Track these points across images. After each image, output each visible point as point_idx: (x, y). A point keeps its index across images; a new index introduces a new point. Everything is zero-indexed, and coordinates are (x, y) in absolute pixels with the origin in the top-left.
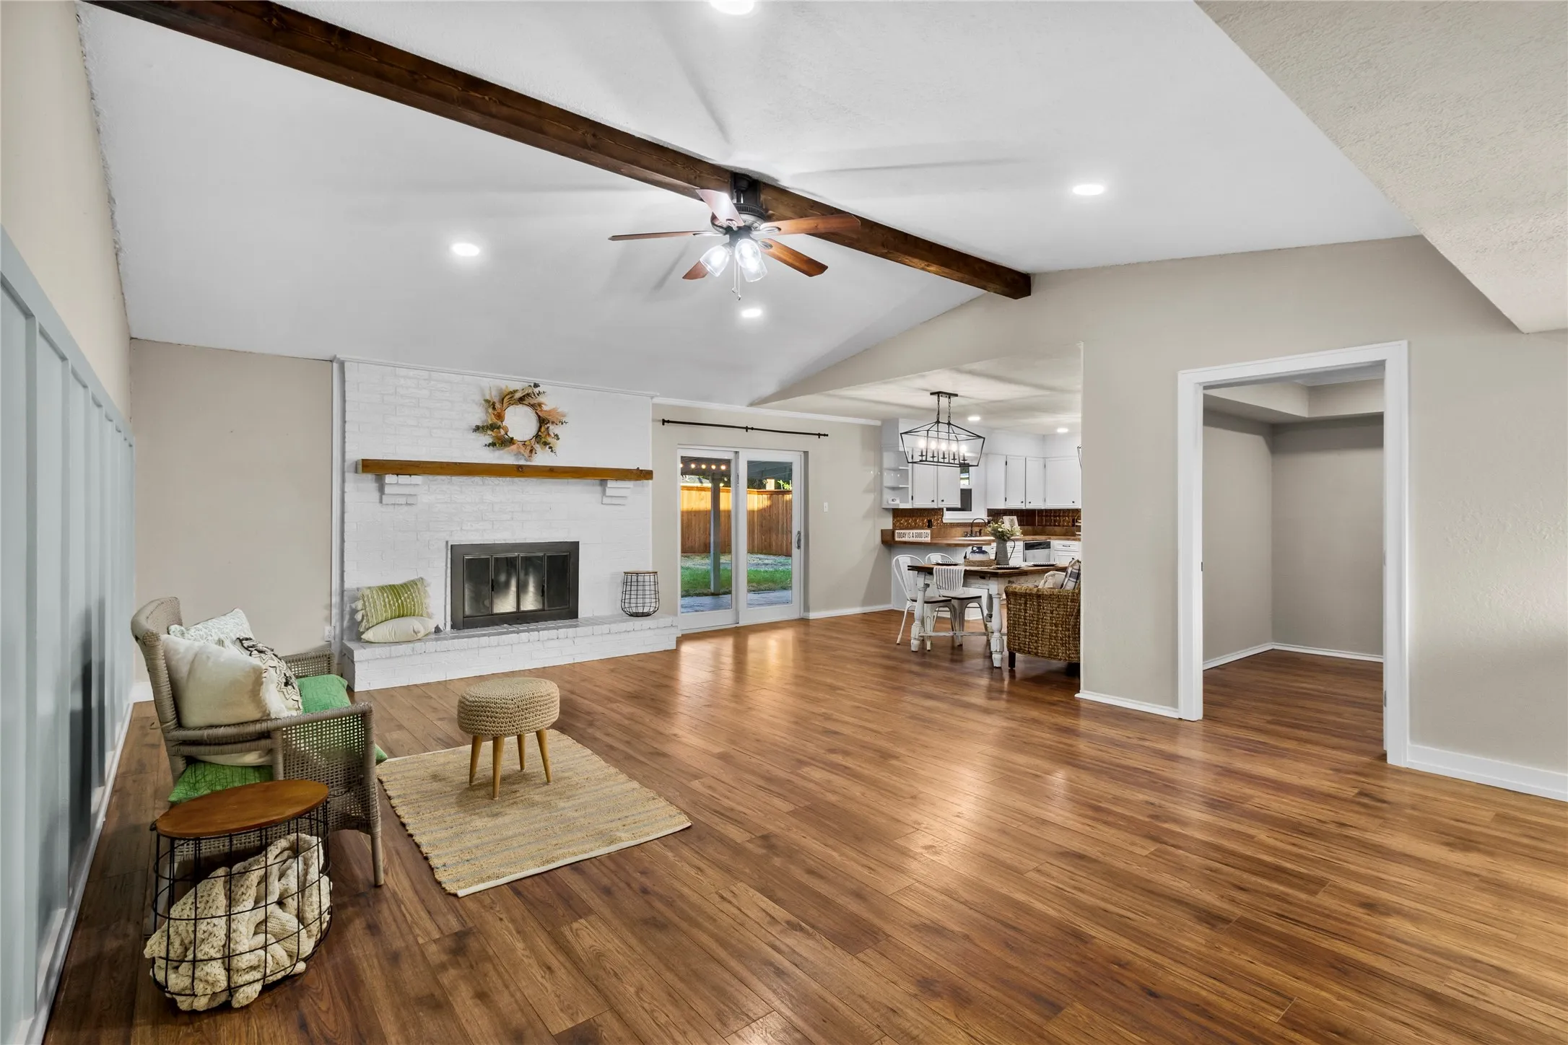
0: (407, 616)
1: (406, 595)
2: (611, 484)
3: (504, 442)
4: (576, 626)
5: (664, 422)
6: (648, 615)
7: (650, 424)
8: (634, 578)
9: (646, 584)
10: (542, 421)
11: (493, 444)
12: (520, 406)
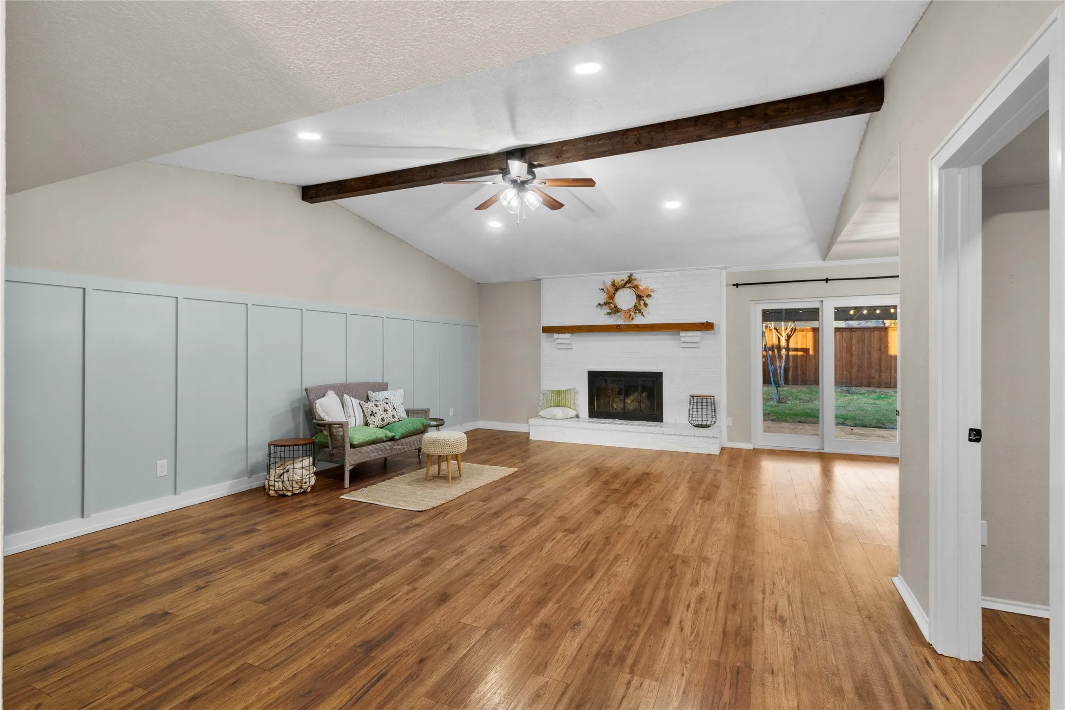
0: (562, 406)
1: (563, 396)
2: (682, 334)
3: (616, 310)
4: (662, 427)
5: (737, 285)
6: (707, 426)
7: (724, 289)
8: (700, 400)
9: (704, 404)
10: (639, 297)
11: (609, 314)
12: (624, 289)
